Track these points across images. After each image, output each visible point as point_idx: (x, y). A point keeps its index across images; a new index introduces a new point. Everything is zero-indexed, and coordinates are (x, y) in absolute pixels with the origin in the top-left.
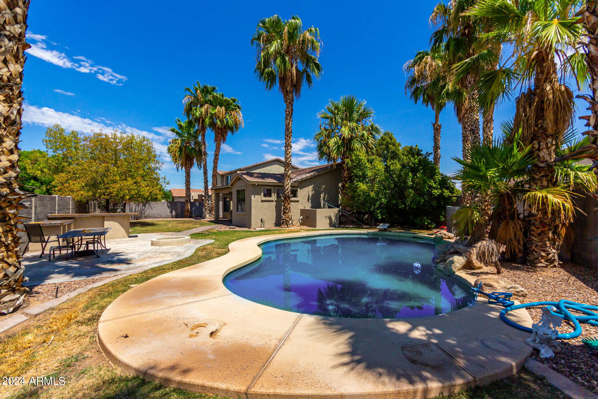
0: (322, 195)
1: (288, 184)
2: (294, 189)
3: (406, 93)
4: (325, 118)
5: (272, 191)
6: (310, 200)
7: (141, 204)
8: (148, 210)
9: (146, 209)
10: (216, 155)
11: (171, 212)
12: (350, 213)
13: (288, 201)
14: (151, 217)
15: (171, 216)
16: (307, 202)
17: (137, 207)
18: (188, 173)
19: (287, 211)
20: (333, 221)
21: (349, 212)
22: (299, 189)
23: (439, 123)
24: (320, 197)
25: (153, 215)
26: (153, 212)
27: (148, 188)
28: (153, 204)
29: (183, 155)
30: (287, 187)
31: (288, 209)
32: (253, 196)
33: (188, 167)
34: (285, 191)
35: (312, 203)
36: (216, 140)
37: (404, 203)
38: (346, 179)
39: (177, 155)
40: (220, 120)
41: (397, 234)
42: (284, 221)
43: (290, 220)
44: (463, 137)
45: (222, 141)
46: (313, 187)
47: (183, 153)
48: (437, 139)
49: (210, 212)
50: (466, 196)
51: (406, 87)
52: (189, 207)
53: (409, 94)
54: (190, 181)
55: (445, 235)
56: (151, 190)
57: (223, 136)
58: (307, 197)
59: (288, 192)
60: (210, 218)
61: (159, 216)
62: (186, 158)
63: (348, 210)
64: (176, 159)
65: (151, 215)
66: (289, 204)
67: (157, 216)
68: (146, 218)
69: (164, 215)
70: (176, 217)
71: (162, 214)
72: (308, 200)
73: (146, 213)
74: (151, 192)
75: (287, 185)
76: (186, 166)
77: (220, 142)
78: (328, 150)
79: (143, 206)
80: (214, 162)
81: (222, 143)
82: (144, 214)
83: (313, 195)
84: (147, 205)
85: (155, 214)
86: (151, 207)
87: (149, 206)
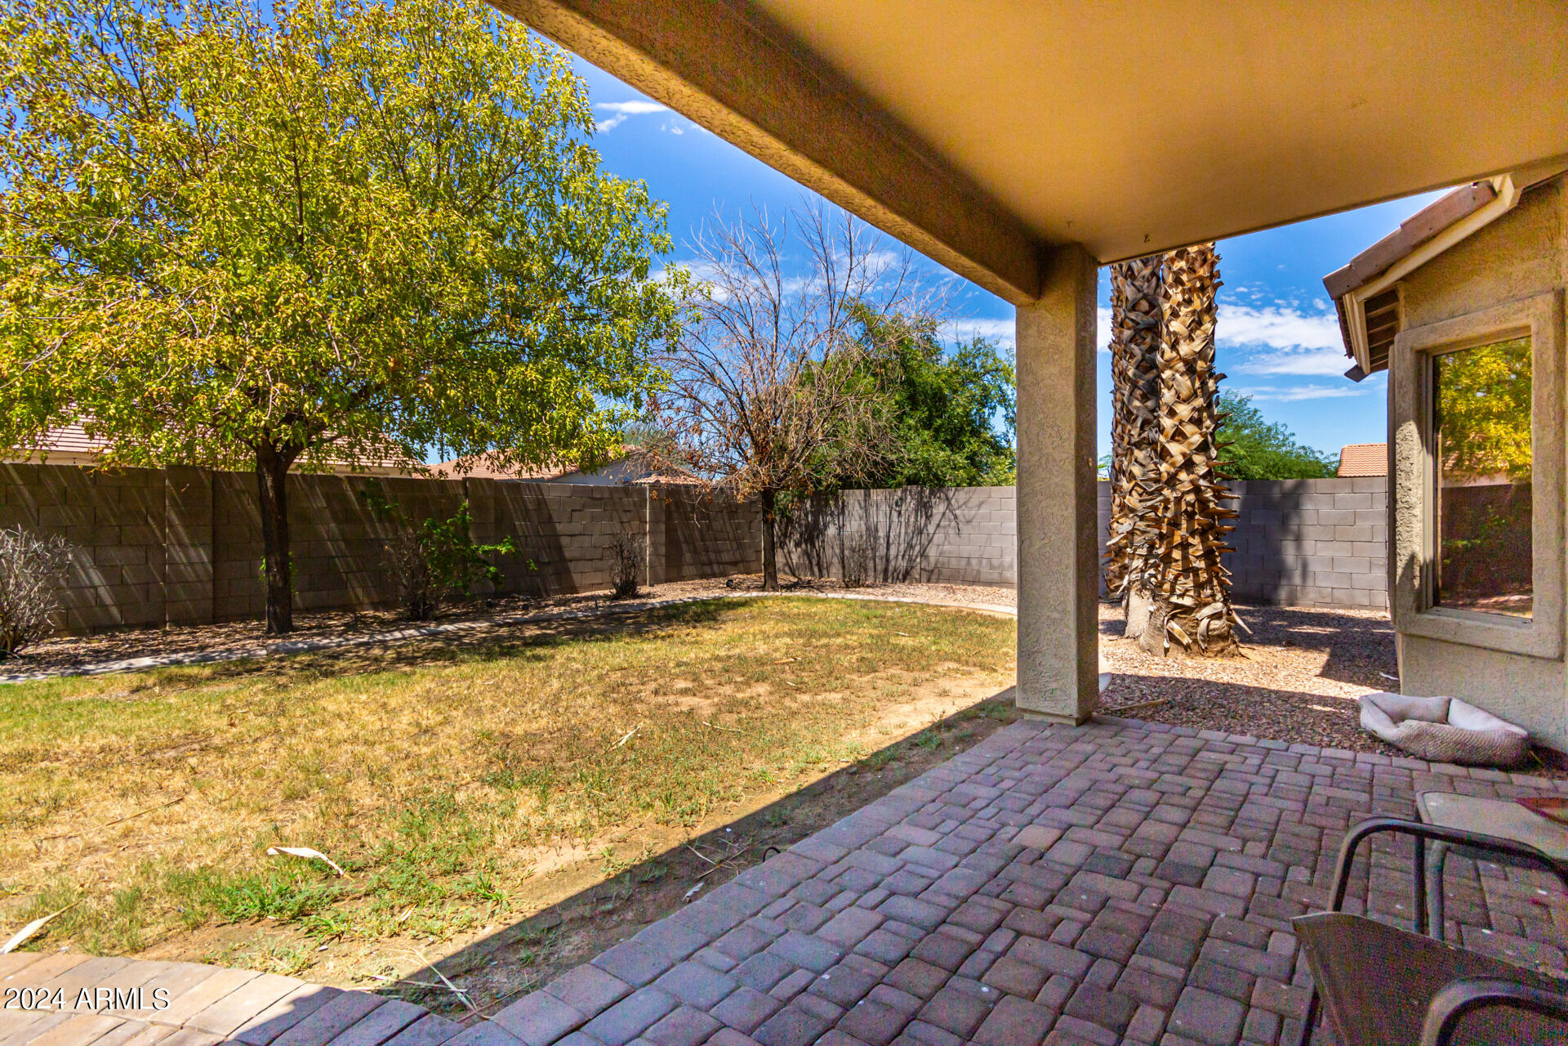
8: (939, 536)
9: (931, 529)
17: (895, 514)
25: (963, 563)
26: (966, 550)
68: (931, 576)
73: (932, 552)
79: (919, 512)
82: (923, 554)
84: (939, 509)
85: (974, 562)
86: (956, 517)
87: (944, 514)
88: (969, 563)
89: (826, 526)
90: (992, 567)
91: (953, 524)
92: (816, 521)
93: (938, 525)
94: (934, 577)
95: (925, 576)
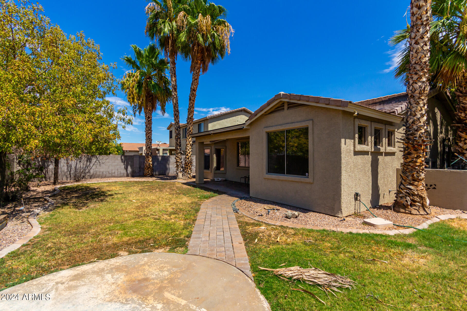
2: (392, 128)
5: (368, 130)
7: (84, 159)
8: (94, 167)
9: (91, 165)
10: (194, 90)
11: (126, 169)
14: (98, 177)
15: (125, 175)
17: (78, 162)
18: (149, 118)
22: (397, 130)
25: (101, 173)
26: (102, 170)
27: (90, 126)
28: (102, 158)
29: (143, 93)
32: (343, 140)
33: (150, 110)
36: (193, 68)
39: (135, 91)
40: (203, 35)
42: (416, 198)
45: (201, 70)
47: (143, 89)
49: (183, 171)
52: (151, 163)
54: (151, 128)
56: (97, 130)
57: (204, 63)
60: (184, 178)
61: (110, 175)
62: (146, 97)
64: (133, 98)
65: (98, 173)
67: (108, 175)
68: (91, 177)
69: (116, 173)
70: (133, 176)
71: (113, 171)
73: (92, 171)
74: (96, 136)
76: (146, 108)
77: (199, 71)
79: (87, 161)
80: (190, 99)
81: (201, 73)
82: (89, 172)
84: (94, 160)
85: (104, 173)
86: (100, 163)
87: (96, 161)
88: (103, 173)
89: (48, 166)
90: (109, 173)
91: (99, 164)
92: (44, 164)
93: (94, 164)
94: (92, 177)
95: (89, 177)
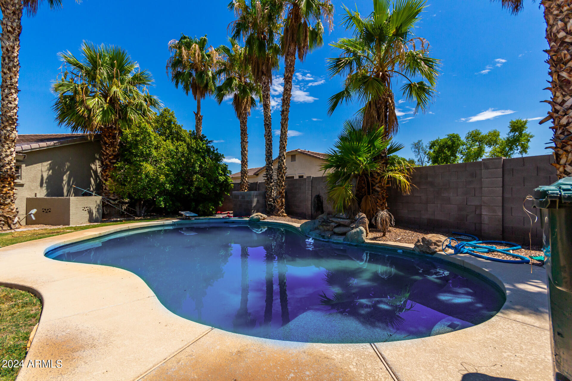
0: (65, 178)
1: (11, 155)
2: (18, 164)
3: (167, 73)
4: (75, 65)
6: (45, 185)
12: (116, 202)
13: (10, 184)
16: (39, 188)
19: (9, 201)
20: (94, 215)
21: (114, 200)
22: (24, 165)
23: (201, 114)
24: (63, 180)
30: (7, 160)
31: (9, 197)
34: (3, 166)
35: (47, 189)
37: (189, 190)
38: (111, 157)
41: (204, 221)
43: (15, 216)
44: (242, 130)
46: (50, 164)
48: (199, 129)
50: (244, 182)
51: (167, 67)
53: (171, 76)
55: (261, 216)
58: (39, 180)
59: (11, 168)
63: (113, 198)
66: (12, 189)
72: (41, 186)
75: (7, 156)
78: (85, 113)
83: (49, 177)
